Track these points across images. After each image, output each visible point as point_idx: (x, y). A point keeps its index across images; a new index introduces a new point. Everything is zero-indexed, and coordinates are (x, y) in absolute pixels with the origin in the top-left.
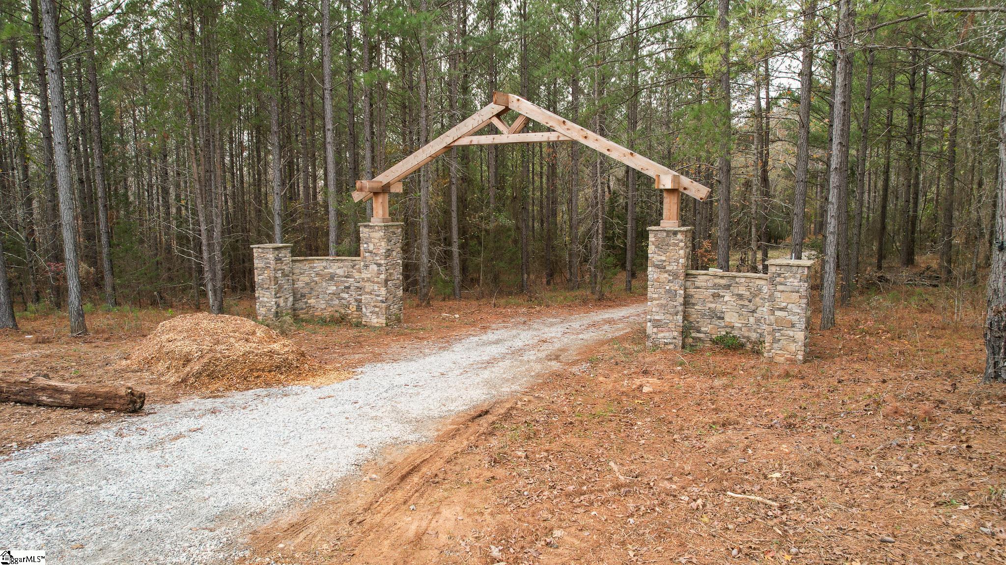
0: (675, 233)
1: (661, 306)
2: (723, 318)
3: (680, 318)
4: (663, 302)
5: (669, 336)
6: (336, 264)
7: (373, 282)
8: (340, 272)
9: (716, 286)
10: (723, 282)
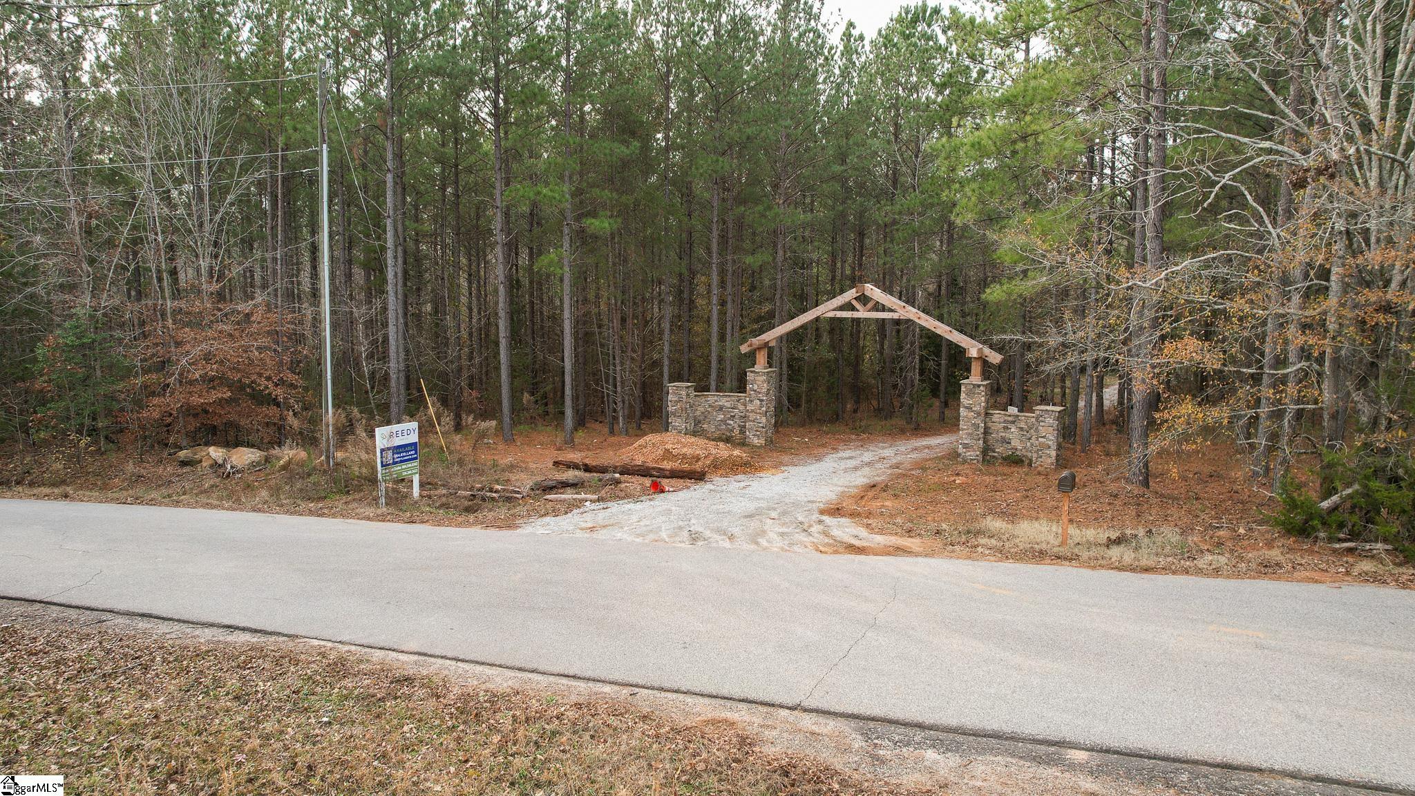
0: (979, 386)
1: (969, 434)
2: (1010, 443)
3: (981, 442)
4: (970, 431)
5: (973, 454)
6: (725, 399)
7: (756, 413)
9: (1005, 422)
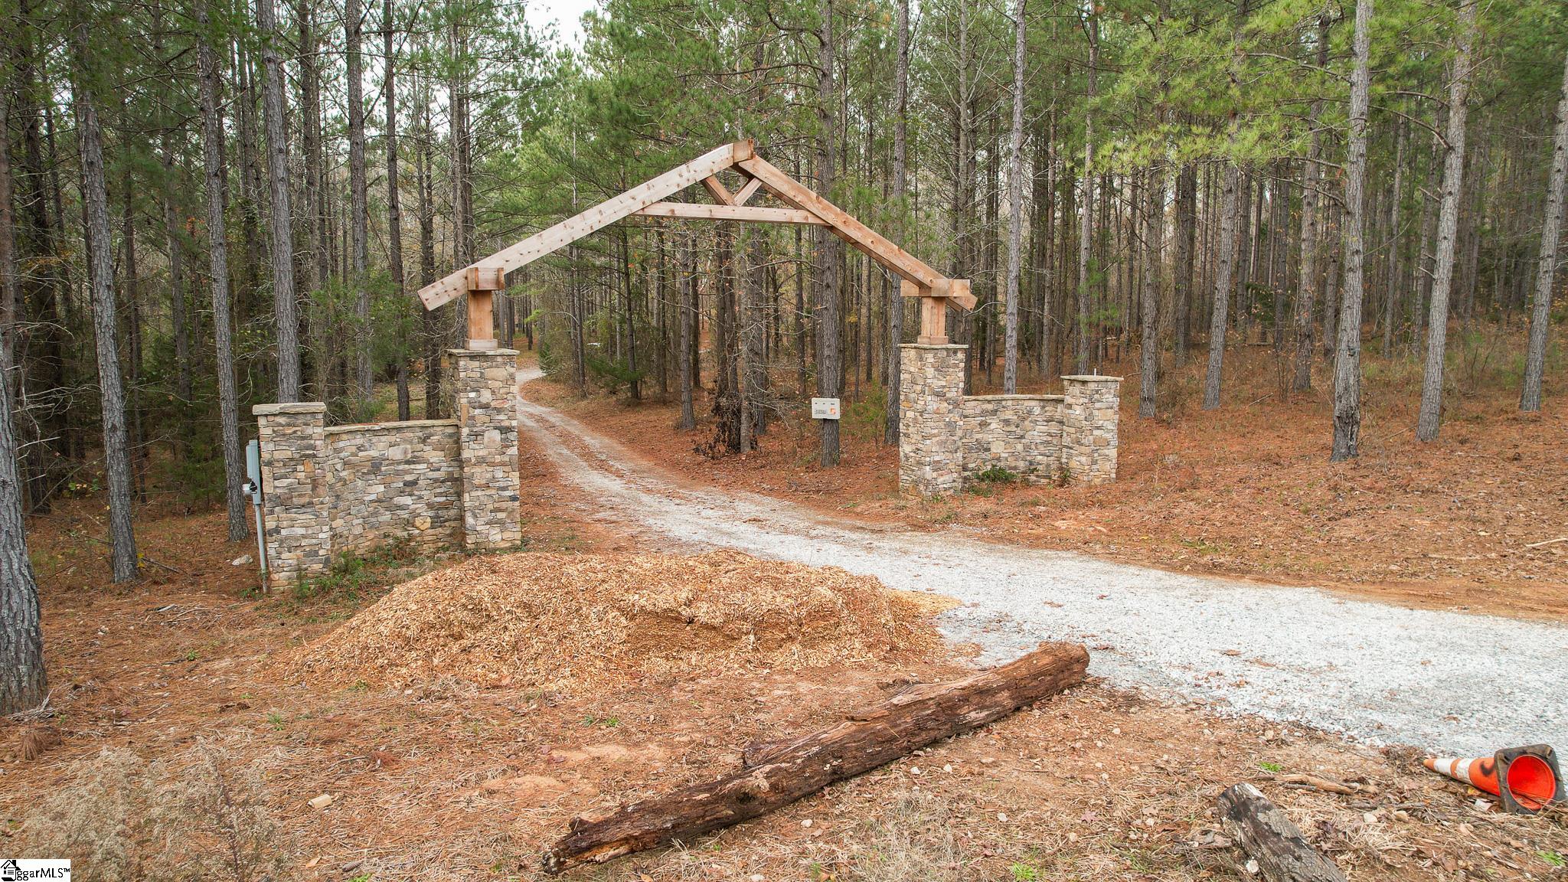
1: (942, 443)
2: (989, 450)
3: (960, 455)
4: (943, 438)
5: (949, 479)
6: (383, 439)
7: (492, 464)
8: (396, 453)
9: (983, 413)
10: (990, 407)
